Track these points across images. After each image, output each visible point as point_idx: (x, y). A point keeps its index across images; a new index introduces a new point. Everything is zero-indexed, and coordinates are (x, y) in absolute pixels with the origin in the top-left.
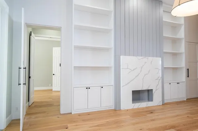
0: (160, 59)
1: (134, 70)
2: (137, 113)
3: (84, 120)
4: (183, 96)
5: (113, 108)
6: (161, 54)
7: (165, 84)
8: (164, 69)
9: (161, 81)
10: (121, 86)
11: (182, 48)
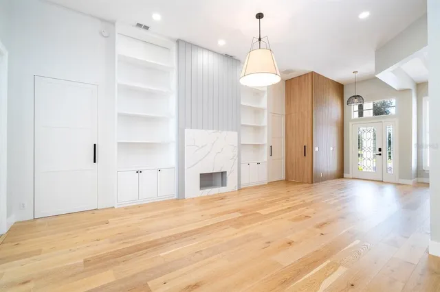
0: (236, 133)
1: (202, 147)
2: (204, 201)
3: (133, 213)
4: (264, 179)
5: (175, 197)
6: (239, 128)
7: (242, 165)
8: (241, 146)
9: (237, 161)
10: (186, 168)
11: (264, 121)
